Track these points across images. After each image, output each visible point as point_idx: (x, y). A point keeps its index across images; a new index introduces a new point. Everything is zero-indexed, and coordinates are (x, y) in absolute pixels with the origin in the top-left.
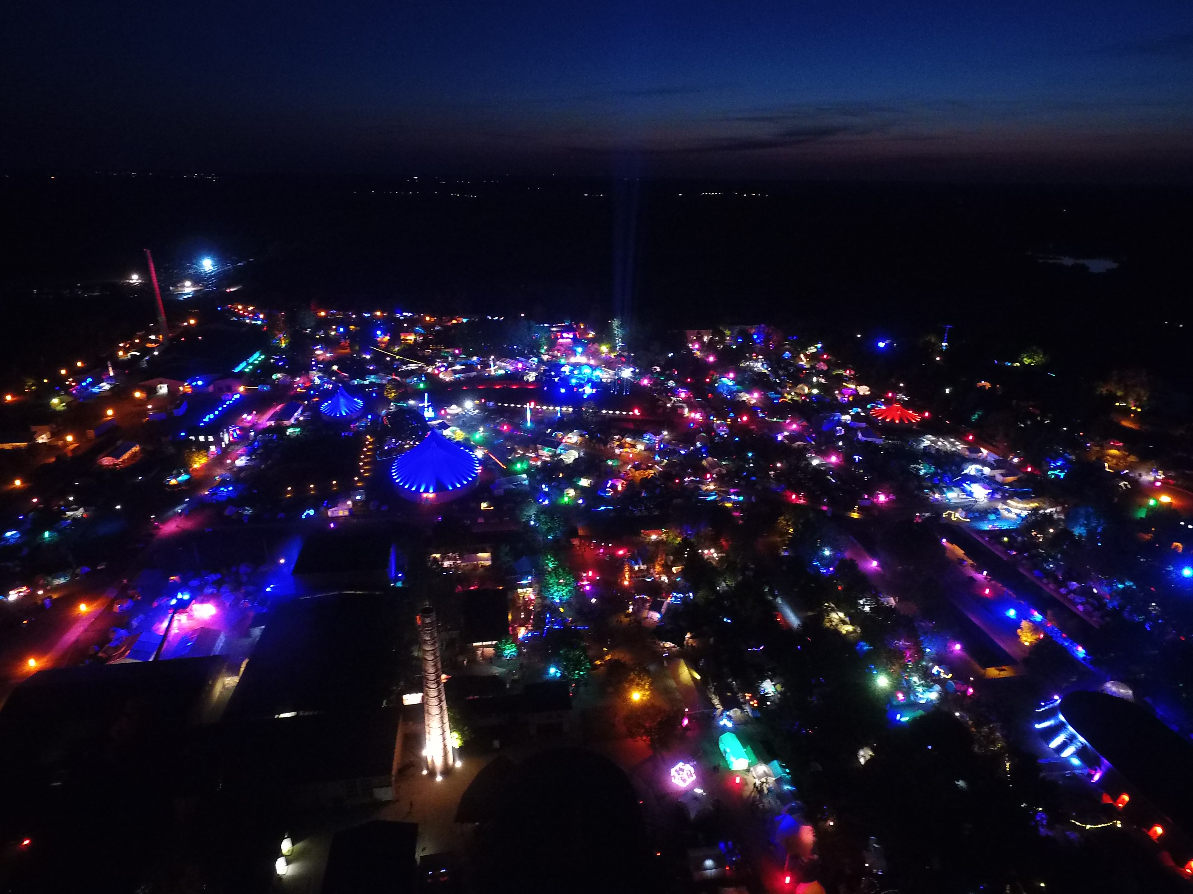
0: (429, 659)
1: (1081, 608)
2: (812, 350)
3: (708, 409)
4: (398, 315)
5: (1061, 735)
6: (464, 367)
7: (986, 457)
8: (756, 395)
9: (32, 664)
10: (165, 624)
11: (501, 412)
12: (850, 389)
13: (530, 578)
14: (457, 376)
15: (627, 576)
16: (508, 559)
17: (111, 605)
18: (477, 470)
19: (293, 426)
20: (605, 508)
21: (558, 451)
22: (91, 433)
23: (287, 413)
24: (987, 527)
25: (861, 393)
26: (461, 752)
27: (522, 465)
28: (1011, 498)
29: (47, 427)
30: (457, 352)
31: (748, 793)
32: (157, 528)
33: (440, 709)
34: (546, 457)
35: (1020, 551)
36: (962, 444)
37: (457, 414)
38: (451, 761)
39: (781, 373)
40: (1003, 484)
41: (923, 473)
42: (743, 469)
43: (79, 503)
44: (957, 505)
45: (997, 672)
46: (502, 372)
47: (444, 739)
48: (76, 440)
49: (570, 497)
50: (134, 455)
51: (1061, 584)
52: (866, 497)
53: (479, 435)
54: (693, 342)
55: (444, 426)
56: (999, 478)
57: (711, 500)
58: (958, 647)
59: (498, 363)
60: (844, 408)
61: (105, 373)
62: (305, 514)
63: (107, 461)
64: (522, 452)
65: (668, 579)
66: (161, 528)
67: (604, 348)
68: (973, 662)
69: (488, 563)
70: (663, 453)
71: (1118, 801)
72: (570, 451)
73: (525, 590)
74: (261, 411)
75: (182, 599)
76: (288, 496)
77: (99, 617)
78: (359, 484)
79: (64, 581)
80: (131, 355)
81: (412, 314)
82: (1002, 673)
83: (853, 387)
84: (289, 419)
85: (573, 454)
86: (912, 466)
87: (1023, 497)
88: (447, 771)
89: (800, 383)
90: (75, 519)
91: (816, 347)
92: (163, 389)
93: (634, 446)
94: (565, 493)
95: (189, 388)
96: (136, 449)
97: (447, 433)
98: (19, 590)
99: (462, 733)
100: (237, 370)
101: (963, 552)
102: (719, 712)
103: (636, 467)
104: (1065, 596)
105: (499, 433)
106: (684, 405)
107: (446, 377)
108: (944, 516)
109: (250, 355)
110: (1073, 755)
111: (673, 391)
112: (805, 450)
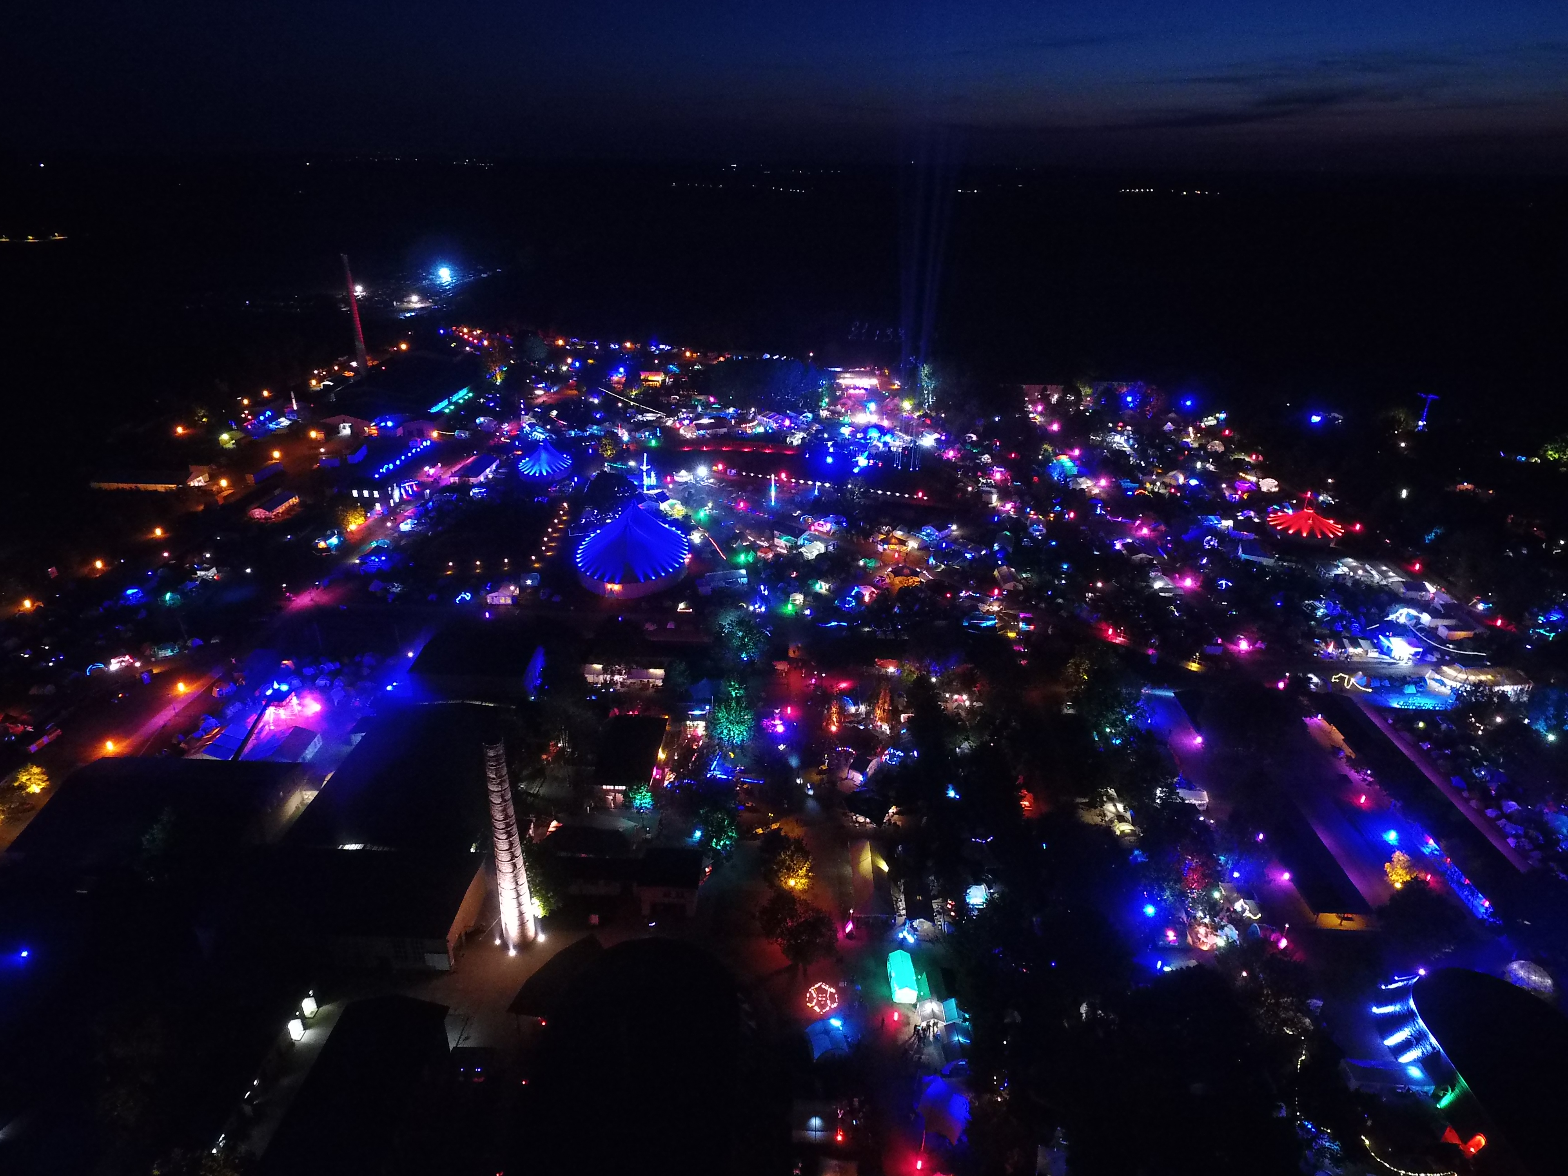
0: (495, 802)
1: (1511, 841)
2: (1210, 421)
3: (1027, 498)
4: (653, 348)
5: (1406, 1029)
6: (713, 421)
7: (1433, 598)
8: (1103, 482)
10: (254, 717)
11: (739, 485)
12: (1249, 482)
13: (707, 707)
14: (701, 432)
15: (835, 719)
16: (680, 680)
17: (210, 689)
18: (683, 559)
19: (479, 485)
20: (836, 623)
21: (800, 542)
22: (250, 478)
23: (477, 469)
24: (1397, 703)
25: (1264, 489)
27: (747, 556)
28: (1449, 664)
29: (206, 468)
30: (712, 400)
32: (289, 599)
34: (782, 548)
35: (1439, 745)
36: (1399, 576)
37: (686, 483)
38: (531, 932)
39: (1150, 452)
40: (1444, 642)
41: (1321, 614)
42: (1049, 585)
43: (212, 563)
44: (1359, 666)
45: (1339, 921)
46: (761, 430)
47: (520, 905)
48: (230, 486)
49: (794, 605)
50: (290, 508)
51: (1495, 802)
52: (1220, 641)
53: (703, 514)
54: (1034, 403)
55: (663, 498)
56: (1443, 632)
57: (987, 626)
58: (1286, 876)
59: (759, 417)
60: (1227, 511)
61: (289, 406)
62: (460, 597)
63: (258, 513)
64: (753, 540)
65: (890, 729)
66: (294, 600)
67: (907, 405)
68: (1302, 900)
69: (660, 683)
70: (941, 554)
71: (1471, 1143)
72: (815, 542)
73: (696, 723)
74: (448, 463)
75: (279, 689)
76: (449, 573)
77: (194, 700)
78: (536, 565)
79: (171, 654)
80: (324, 385)
81: (670, 348)
82: (1344, 922)
83: (1254, 479)
84: (477, 475)
85: (818, 548)
86: (1307, 602)
87: (1467, 663)
88: (525, 944)
89: (1173, 470)
90: (204, 581)
91: (1217, 419)
92: (346, 430)
93: (902, 542)
94: (790, 599)
95: (374, 429)
96: (294, 500)
97: (664, 506)
98: (121, 659)
99: (547, 901)
100: (434, 410)
101: (1343, 738)
102: (900, 920)
103: (896, 572)
104: (1491, 822)
105: (730, 510)
106: (993, 490)
107: (687, 433)
108: (1333, 680)
109: (456, 391)
110: (1414, 1062)
111: (986, 470)
112: (1148, 566)
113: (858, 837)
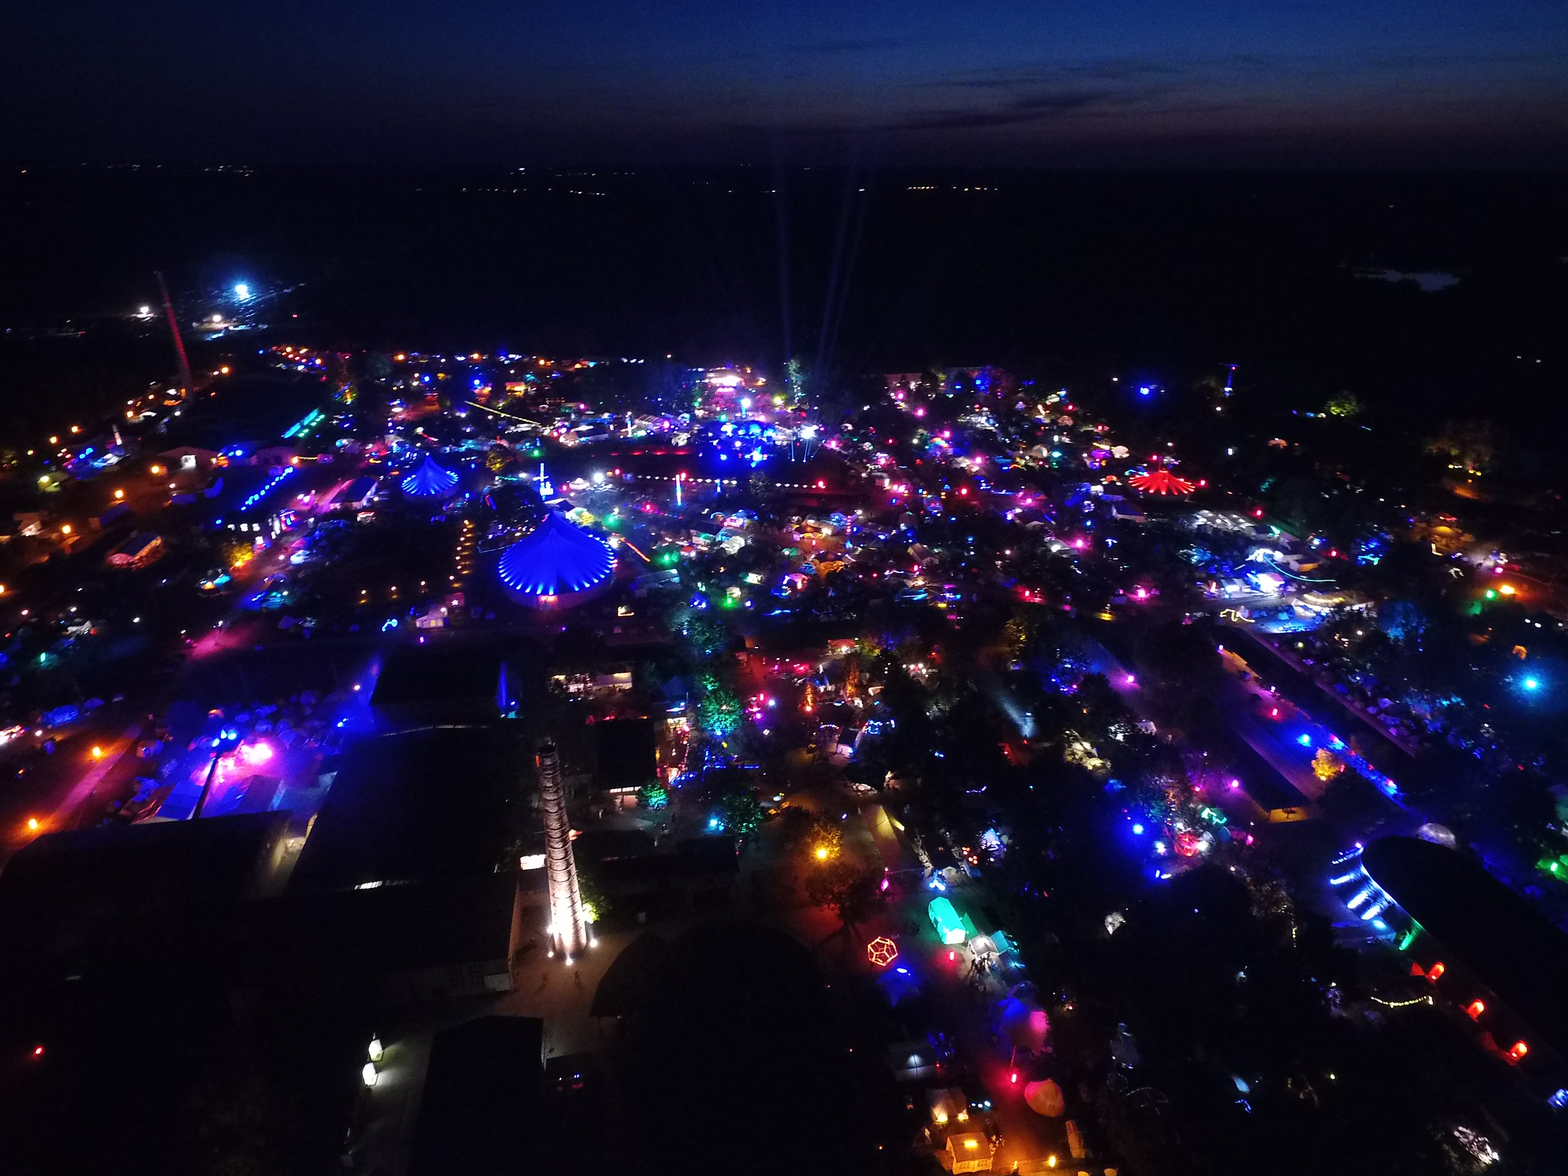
0: (551, 811)
1: (1393, 731)
2: (1053, 399)
3: (916, 480)
4: (503, 358)
5: (1363, 892)
6: (591, 427)
7: (1279, 538)
8: (979, 460)
9: (34, 826)
10: (207, 771)
11: (641, 487)
12: (1103, 450)
13: (683, 704)
14: (583, 439)
15: (809, 700)
16: (653, 680)
17: (133, 749)
18: (611, 564)
19: (364, 509)
20: (780, 611)
22: (95, 522)
23: (357, 492)
24: (1277, 629)
25: (1117, 456)
26: (598, 928)
27: (670, 557)
28: (1309, 590)
29: (35, 515)
30: (582, 406)
31: (966, 973)
32: (190, 646)
33: (567, 875)
34: (702, 546)
35: (1319, 659)
36: (1247, 522)
37: (584, 490)
38: (583, 940)
39: (1012, 430)
40: (1298, 574)
41: (1195, 561)
42: (962, 558)
43: (83, 616)
44: (1239, 602)
45: (1286, 815)
46: (642, 433)
47: (574, 912)
48: (74, 532)
49: (733, 599)
50: (155, 550)
51: (1368, 701)
52: (1121, 592)
53: (613, 518)
54: (896, 390)
55: (566, 507)
56: (1294, 566)
57: (918, 600)
58: (1235, 784)
59: (637, 421)
60: (1094, 477)
61: (112, 441)
62: (386, 625)
63: (118, 559)
64: (670, 540)
65: (863, 703)
66: (195, 647)
67: (778, 400)
68: (1254, 802)
69: (628, 686)
70: (855, 538)
71: (1431, 973)
72: (734, 537)
73: (676, 720)
74: (322, 490)
75: (226, 739)
76: (363, 601)
77: (119, 763)
78: (456, 585)
79: (70, 718)
80: (144, 416)
81: (521, 357)
82: (1291, 816)
83: (1107, 448)
84: (360, 500)
85: (738, 542)
86: (1181, 551)
87: (1324, 590)
88: (580, 952)
89: (1038, 444)
90: (80, 637)
91: (1059, 395)
92: (190, 462)
93: (817, 530)
94: (728, 593)
95: (223, 460)
96: (157, 542)
97: (570, 515)
98: (9, 731)
99: (597, 905)
100: (288, 435)
101: (1246, 663)
102: (927, 871)
103: (821, 558)
104: (1374, 717)
106: (884, 475)
107: (568, 441)
108: (1221, 616)
109: (307, 413)
110: (1377, 917)
111: (869, 457)
112: (1042, 532)
113: (868, 804)
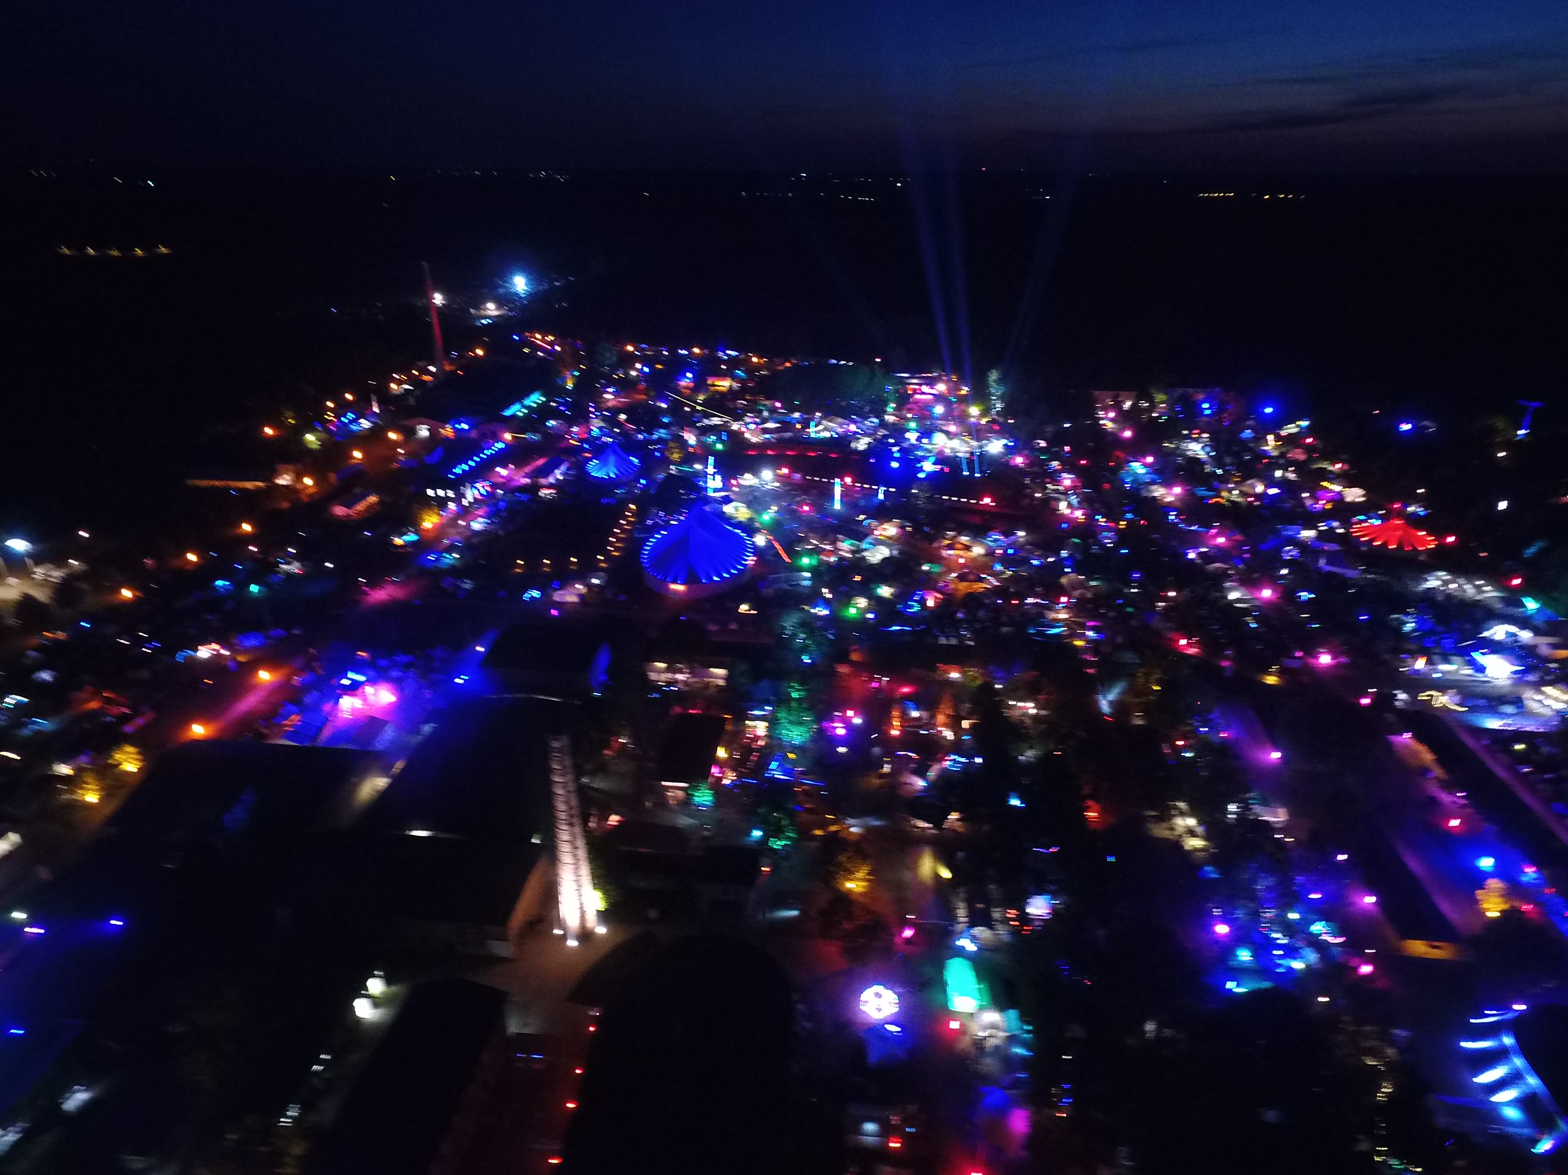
0: (559, 793)
2: (1291, 429)
3: (1097, 505)
4: (721, 354)
5: (1499, 1067)
6: (778, 425)
7: (1532, 614)
8: (1177, 490)
9: (198, 730)
11: (804, 488)
12: (1331, 491)
13: (766, 708)
14: (767, 436)
15: (896, 723)
16: (743, 680)
17: (291, 677)
18: (746, 560)
19: (550, 486)
20: (899, 627)
21: (864, 545)
22: (333, 477)
23: (547, 471)
24: (1493, 723)
25: (1349, 499)
26: (604, 916)
27: (810, 559)
28: (1553, 683)
29: (291, 467)
30: (778, 405)
31: (964, 1047)
32: (366, 594)
34: (846, 552)
35: (1541, 768)
36: (1495, 590)
37: (751, 486)
38: (590, 925)
39: (1228, 460)
40: (1547, 660)
41: (1408, 629)
42: (1120, 594)
43: (297, 557)
44: (1452, 684)
45: (1430, 950)
46: (827, 434)
47: (581, 896)
48: (314, 484)
49: (858, 608)
50: (371, 506)
52: (1299, 654)
53: (767, 517)
54: (1106, 409)
55: (727, 500)
56: (1544, 651)
57: (1054, 634)
58: (1370, 900)
59: (824, 422)
60: (1310, 520)
61: (370, 408)
62: (528, 595)
63: (340, 511)
64: (816, 543)
65: (952, 735)
66: (371, 594)
67: (974, 411)
68: (1388, 925)
69: (721, 682)
70: (1006, 560)
72: (879, 546)
73: (756, 723)
74: (519, 465)
75: (356, 680)
76: (518, 570)
77: (276, 688)
78: (603, 565)
79: (257, 643)
80: (403, 389)
81: (737, 353)
82: (1434, 951)
83: (1337, 489)
84: (547, 476)
85: (882, 552)
86: (1394, 616)
88: (585, 935)
89: (1253, 478)
90: (289, 575)
91: (1299, 426)
92: (423, 432)
93: (967, 548)
94: (853, 602)
95: (450, 431)
96: (373, 499)
97: (728, 509)
98: (209, 647)
99: (606, 892)
100: (507, 413)
101: (1434, 757)
102: (960, 927)
103: (962, 578)
105: (794, 514)
106: (1064, 497)
107: (753, 437)
108: (1421, 698)
109: (528, 395)
110: (1510, 1102)
111: (1054, 476)
112: (1224, 576)
113: (920, 841)
